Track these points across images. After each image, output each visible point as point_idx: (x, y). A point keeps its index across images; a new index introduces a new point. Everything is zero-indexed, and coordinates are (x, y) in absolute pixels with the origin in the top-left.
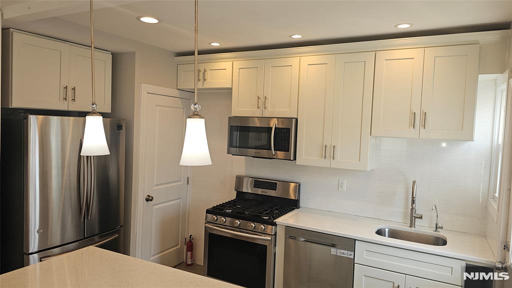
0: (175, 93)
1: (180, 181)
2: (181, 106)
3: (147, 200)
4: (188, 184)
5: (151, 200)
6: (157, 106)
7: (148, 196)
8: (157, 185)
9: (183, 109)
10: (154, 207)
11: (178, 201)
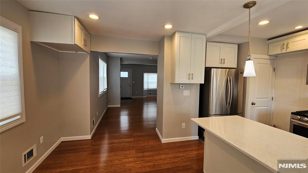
0: (267, 57)
1: (268, 98)
2: (270, 63)
3: (252, 104)
4: (272, 100)
5: (254, 104)
6: (258, 63)
7: (253, 102)
8: (256, 99)
9: (271, 64)
10: (255, 108)
11: (267, 107)
